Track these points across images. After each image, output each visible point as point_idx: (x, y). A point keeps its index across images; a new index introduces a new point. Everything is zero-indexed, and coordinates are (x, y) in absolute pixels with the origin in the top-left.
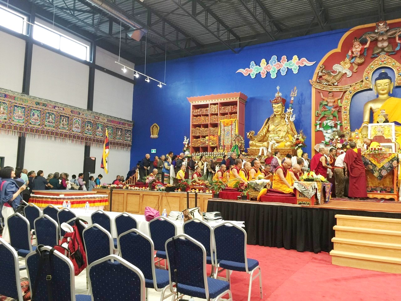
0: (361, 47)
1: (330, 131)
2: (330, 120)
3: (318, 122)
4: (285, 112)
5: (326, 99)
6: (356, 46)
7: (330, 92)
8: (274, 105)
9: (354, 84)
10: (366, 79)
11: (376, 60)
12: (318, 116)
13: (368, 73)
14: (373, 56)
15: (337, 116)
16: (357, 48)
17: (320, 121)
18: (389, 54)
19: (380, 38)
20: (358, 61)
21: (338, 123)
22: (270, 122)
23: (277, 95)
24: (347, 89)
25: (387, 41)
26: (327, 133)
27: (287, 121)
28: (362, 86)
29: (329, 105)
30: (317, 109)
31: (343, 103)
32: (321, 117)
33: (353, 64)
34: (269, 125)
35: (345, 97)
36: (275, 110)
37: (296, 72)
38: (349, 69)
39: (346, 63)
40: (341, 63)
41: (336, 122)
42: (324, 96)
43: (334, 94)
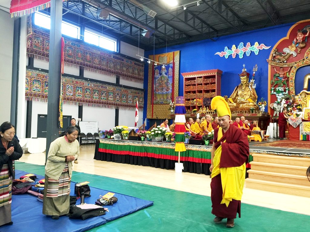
0: (303, 36)
1: (281, 94)
2: (281, 87)
3: (273, 88)
4: (249, 82)
5: (278, 72)
6: (299, 35)
7: (281, 67)
8: (241, 77)
9: (298, 61)
10: (306, 58)
13: (308, 54)
15: (286, 84)
16: (300, 37)
20: (301, 45)
21: (287, 88)
22: (238, 89)
23: (243, 70)
24: (293, 65)
26: (279, 96)
27: (250, 88)
28: (303, 63)
29: (280, 76)
30: (272, 79)
31: (290, 75)
32: (274, 85)
33: (298, 48)
34: (238, 91)
36: (242, 81)
37: (257, 54)
38: (295, 51)
39: (292, 47)
40: (289, 47)
41: (286, 88)
42: (277, 70)
43: (284, 69)
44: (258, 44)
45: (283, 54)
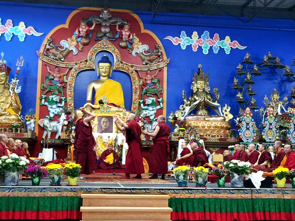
0: (87, 28)
1: (54, 106)
2: (56, 96)
3: (44, 96)
4: (9, 82)
5: (52, 73)
6: (83, 26)
7: (57, 67)
9: (79, 62)
10: (90, 60)
11: (99, 44)
12: (43, 90)
13: (92, 54)
14: (97, 39)
15: (62, 92)
16: (83, 29)
17: (45, 95)
18: (110, 40)
19: (104, 24)
20: (84, 40)
21: (63, 98)
24: (72, 66)
25: (109, 28)
26: (52, 108)
27: (12, 92)
28: (86, 65)
29: (55, 80)
30: (42, 82)
31: (68, 79)
32: (47, 91)
33: (79, 43)
35: (70, 74)
37: (22, 40)
38: (75, 46)
39: (72, 40)
40: (68, 39)
41: (61, 98)
42: (50, 70)
43: (60, 69)
44: (25, 26)
45: (60, 47)
